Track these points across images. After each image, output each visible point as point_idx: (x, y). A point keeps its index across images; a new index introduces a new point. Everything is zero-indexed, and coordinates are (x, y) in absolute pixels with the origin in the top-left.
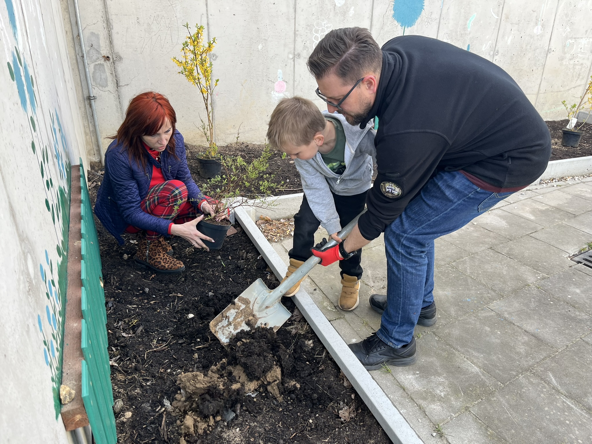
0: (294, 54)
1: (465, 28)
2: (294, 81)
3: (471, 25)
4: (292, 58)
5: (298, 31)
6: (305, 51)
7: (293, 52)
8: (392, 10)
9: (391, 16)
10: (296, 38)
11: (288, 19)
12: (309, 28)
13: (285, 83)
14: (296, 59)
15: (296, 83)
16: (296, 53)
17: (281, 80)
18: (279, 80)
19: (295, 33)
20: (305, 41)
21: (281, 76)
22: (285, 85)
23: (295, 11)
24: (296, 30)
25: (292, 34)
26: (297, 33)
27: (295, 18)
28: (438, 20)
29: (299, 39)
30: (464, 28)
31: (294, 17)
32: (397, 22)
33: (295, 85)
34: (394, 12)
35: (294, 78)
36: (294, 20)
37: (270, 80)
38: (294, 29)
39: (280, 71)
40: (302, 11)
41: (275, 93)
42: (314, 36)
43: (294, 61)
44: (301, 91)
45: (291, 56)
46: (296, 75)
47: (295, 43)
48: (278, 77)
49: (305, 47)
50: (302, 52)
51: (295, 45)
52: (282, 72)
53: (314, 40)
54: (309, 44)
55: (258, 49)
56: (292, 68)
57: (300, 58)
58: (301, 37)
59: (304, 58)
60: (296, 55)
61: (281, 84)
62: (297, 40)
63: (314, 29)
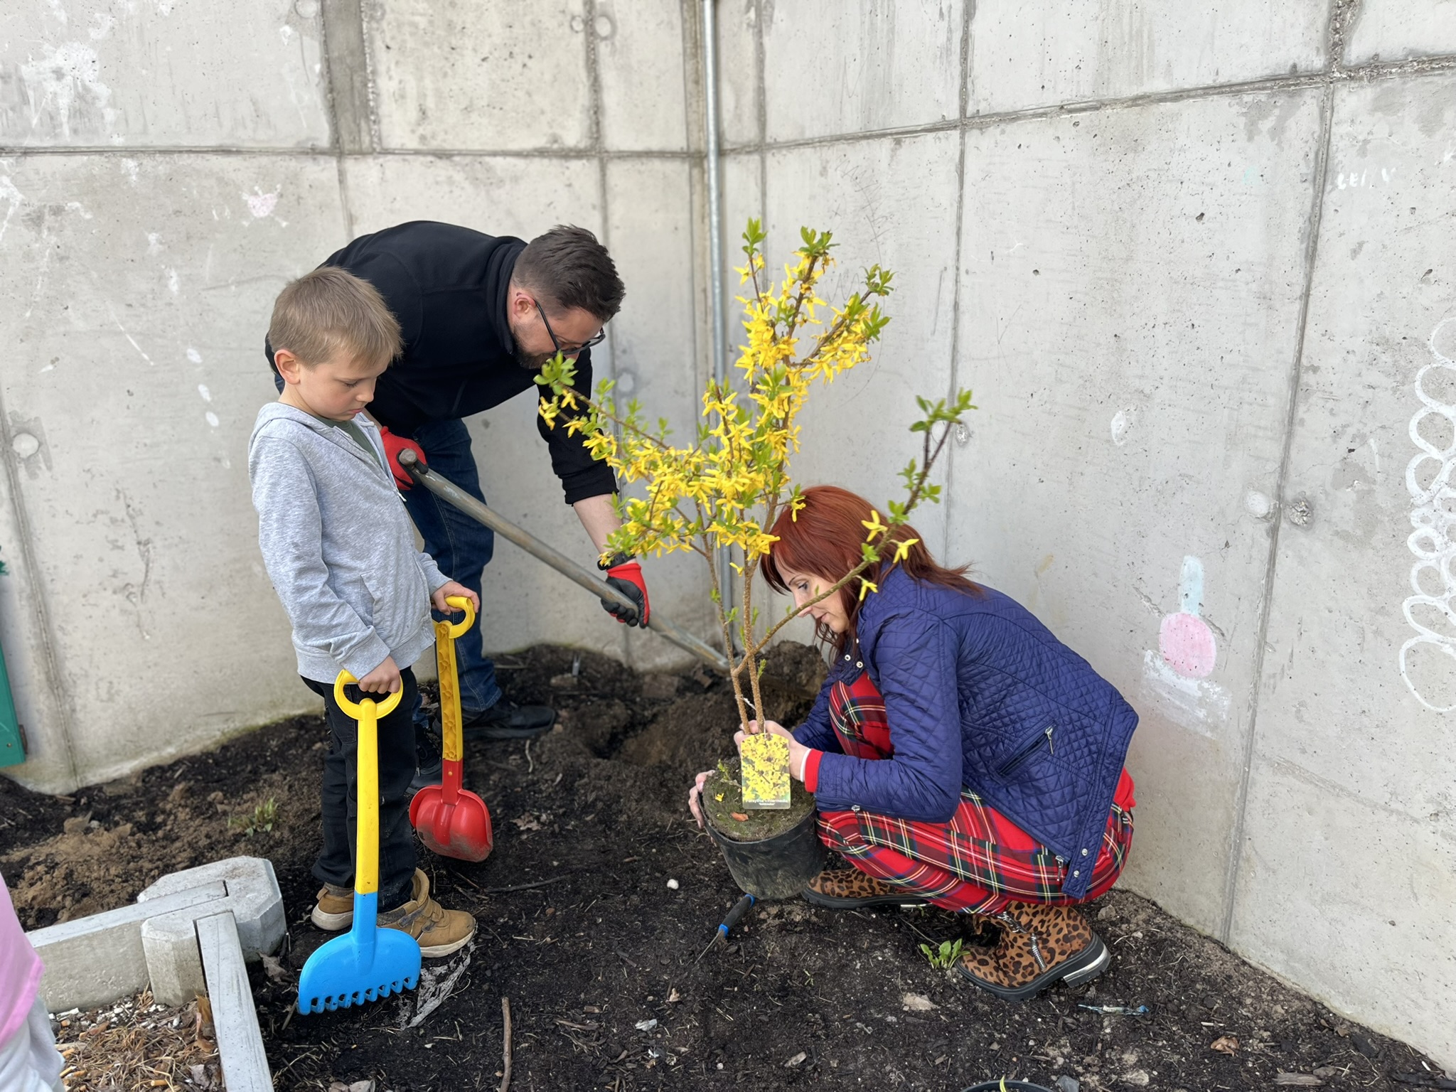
0: (1280, 498)
2: (1262, 643)
4: (1265, 518)
5: (1315, 369)
6: (1348, 495)
7: (1272, 481)
10: (1301, 412)
11: (1265, 299)
12: (1386, 358)
13: (1211, 637)
14: (1284, 525)
15: (1272, 661)
16: (1289, 494)
17: (1195, 613)
18: (1184, 609)
19: (1295, 381)
20: (1351, 431)
21: (1196, 590)
22: (1213, 645)
23: (1311, 255)
24: (1304, 361)
25: (1278, 381)
26: (1308, 378)
27: (1307, 295)
29: (1315, 418)
31: (1298, 290)
33: (1267, 669)
35: (1263, 630)
36: (1297, 306)
37: (1145, 591)
38: (1290, 356)
39: (1192, 565)
40: (1355, 253)
41: (1159, 663)
42: (1422, 413)
43: (1273, 532)
44: (1300, 719)
45: (1260, 504)
46: (1275, 615)
47: (1290, 435)
48: (1182, 591)
49: (1349, 471)
50: (1327, 494)
51: (1287, 448)
52: (1201, 574)
53: (1420, 442)
54: (1382, 456)
55: (1109, 431)
56: (1258, 568)
57: (1309, 526)
58: (1330, 404)
59: (1337, 533)
60: (1287, 505)
61: (1191, 628)
62: (1302, 422)
63: (1421, 373)
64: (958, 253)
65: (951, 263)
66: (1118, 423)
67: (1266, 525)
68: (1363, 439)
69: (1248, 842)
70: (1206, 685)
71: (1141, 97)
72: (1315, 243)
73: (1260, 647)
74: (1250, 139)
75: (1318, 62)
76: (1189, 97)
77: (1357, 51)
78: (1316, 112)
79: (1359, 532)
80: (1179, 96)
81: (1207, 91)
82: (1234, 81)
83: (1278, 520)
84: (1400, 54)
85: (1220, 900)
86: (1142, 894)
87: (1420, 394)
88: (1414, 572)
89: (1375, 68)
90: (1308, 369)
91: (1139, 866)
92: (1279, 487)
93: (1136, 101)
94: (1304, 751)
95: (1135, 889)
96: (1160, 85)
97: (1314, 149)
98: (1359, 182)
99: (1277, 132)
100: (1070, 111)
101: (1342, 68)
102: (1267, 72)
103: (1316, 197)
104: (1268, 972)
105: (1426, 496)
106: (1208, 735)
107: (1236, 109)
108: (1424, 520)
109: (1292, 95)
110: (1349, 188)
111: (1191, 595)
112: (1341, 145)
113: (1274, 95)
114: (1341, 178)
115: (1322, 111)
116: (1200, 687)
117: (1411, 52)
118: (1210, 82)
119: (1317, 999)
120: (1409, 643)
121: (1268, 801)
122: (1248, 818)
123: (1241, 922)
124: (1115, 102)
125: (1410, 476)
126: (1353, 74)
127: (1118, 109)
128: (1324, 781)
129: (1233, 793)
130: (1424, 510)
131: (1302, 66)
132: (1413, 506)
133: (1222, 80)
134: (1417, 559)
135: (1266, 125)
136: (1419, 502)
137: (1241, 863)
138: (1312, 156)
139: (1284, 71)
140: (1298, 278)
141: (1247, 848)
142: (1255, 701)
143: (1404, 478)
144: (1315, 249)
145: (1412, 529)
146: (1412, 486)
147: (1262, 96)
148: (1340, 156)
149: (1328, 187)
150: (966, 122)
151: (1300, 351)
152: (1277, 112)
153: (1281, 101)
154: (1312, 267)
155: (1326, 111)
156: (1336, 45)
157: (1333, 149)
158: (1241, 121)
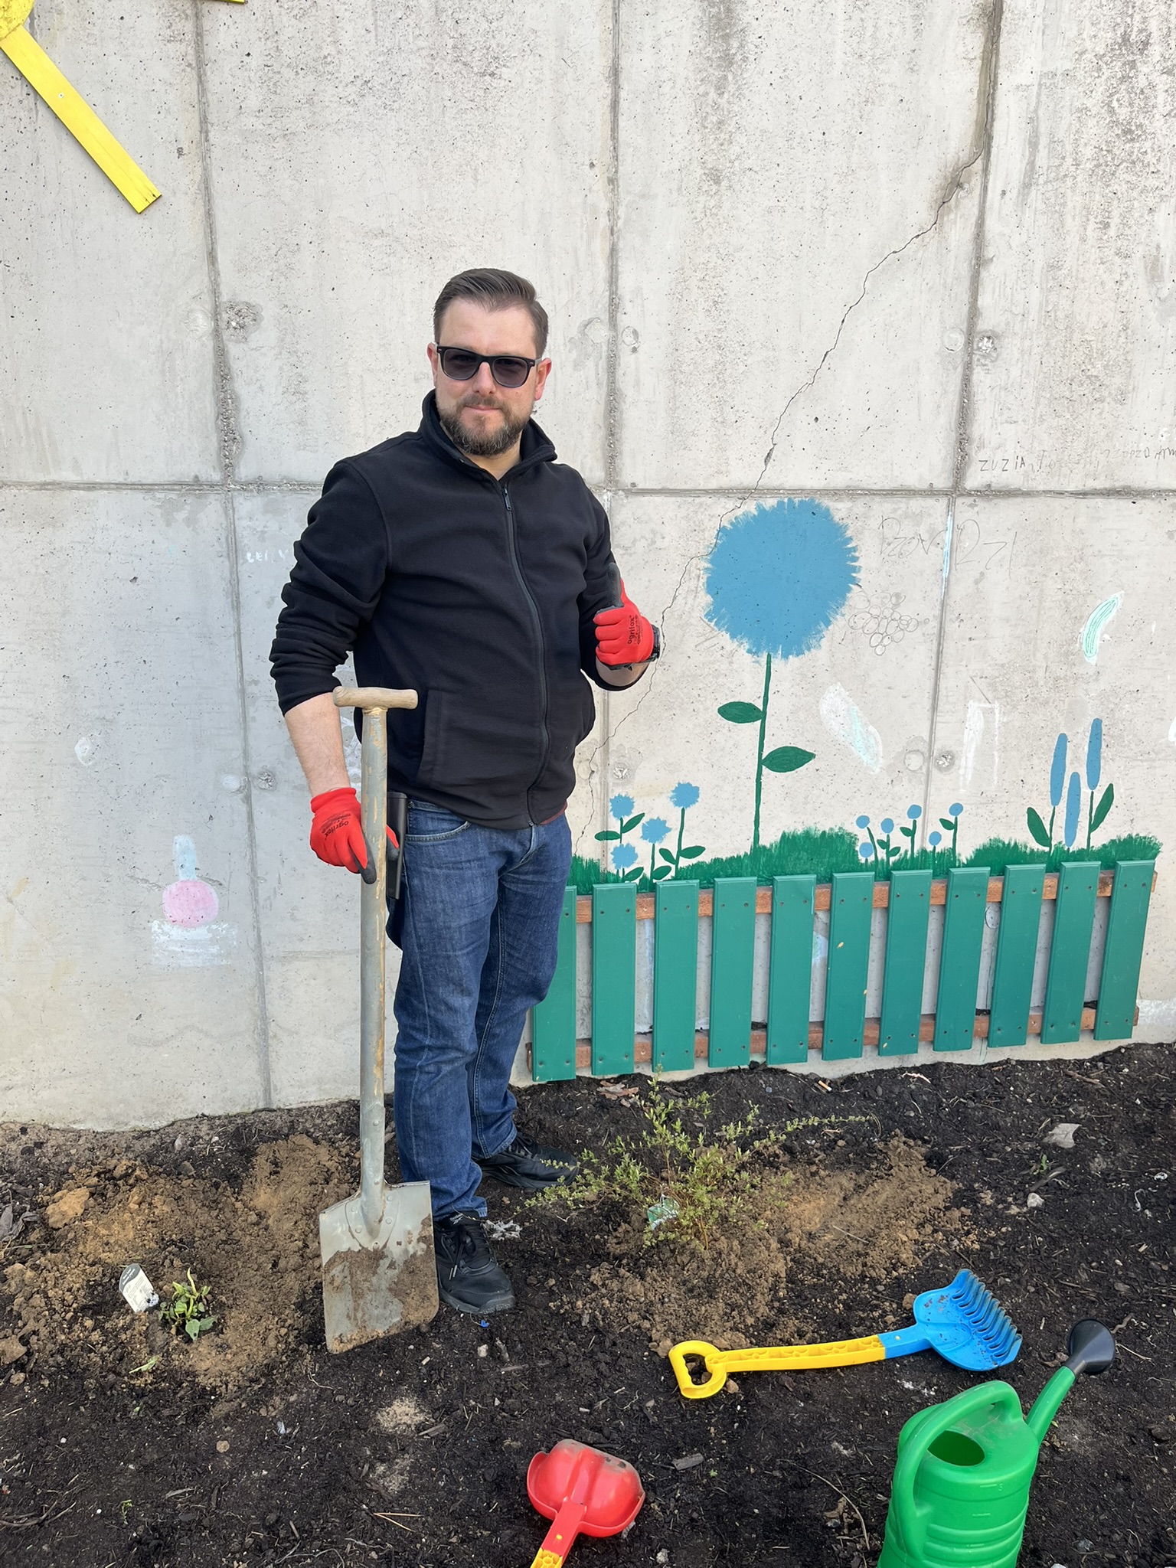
0: (247, 774)
1: (1069, 652)
2: (254, 878)
3: (1098, 642)
4: (239, 791)
5: (256, 683)
7: (239, 764)
8: (702, 593)
9: (699, 613)
10: (251, 712)
11: (205, 638)
13: (212, 890)
14: (255, 792)
15: (266, 888)
16: (254, 770)
17: (194, 876)
18: (182, 878)
19: (242, 692)
21: (191, 860)
22: (215, 895)
23: (237, 606)
24: (246, 677)
25: (228, 694)
26: (252, 689)
27: (238, 633)
28: (934, 624)
29: (263, 715)
30: (1067, 655)
31: (231, 630)
32: (733, 636)
33: (262, 895)
34: (709, 599)
35: (253, 869)
36: (233, 641)
37: (141, 876)
38: (234, 675)
39: (182, 842)
40: (270, 604)
41: (167, 927)
43: (248, 799)
44: (293, 918)
45: (233, 782)
46: (260, 855)
47: (245, 729)
48: (177, 864)
50: (283, 763)
51: (245, 739)
52: (192, 846)
55: (74, 755)
56: (241, 828)
57: (273, 788)
59: (295, 787)
60: (254, 778)
61: (192, 890)
62: (254, 719)
66: (82, 748)
67: (241, 796)
69: (273, 1024)
70: (214, 927)
71: (49, 484)
72: (238, 597)
73: (253, 882)
74: (168, 525)
75: (216, 477)
76: (101, 488)
77: (245, 471)
78: (221, 512)
80: (91, 487)
81: (119, 486)
82: (144, 481)
83: (249, 790)
84: (277, 478)
85: (258, 1078)
86: (190, 1116)
89: (260, 485)
90: (251, 683)
91: (180, 1095)
92: (245, 767)
93: (43, 486)
94: (302, 940)
96: (68, 476)
97: (224, 534)
98: (263, 558)
99: (191, 521)
101: (235, 483)
102: (173, 479)
103: (232, 567)
104: (307, 1105)
106: (224, 962)
107: (150, 502)
109: (199, 497)
110: (256, 561)
111: (187, 865)
112: (245, 533)
113: (183, 495)
114: (249, 555)
115: (225, 509)
116: (209, 931)
117: (285, 478)
118: (121, 480)
119: (346, 1099)
121: (282, 987)
122: (269, 1006)
123: (279, 1085)
124: (19, 484)
126: (244, 486)
127: (25, 490)
128: (320, 953)
129: (253, 995)
131: (203, 478)
133: (130, 480)
135: (182, 515)
137: (270, 1041)
138: (223, 540)
139: (189, 479)
140: (229, 621)
141: (272, 1028)
142: (258, 922)
144: (238, 603)
147: (173, 495)
148: (245, 541)
149: (241, 561)
151: (242, 671)
152: (188, 507)
153: (191, 499)
154: (239, 614)
155: (229, 509)
156: (228, 468)
157: (239, 535)
158: (158, 512)
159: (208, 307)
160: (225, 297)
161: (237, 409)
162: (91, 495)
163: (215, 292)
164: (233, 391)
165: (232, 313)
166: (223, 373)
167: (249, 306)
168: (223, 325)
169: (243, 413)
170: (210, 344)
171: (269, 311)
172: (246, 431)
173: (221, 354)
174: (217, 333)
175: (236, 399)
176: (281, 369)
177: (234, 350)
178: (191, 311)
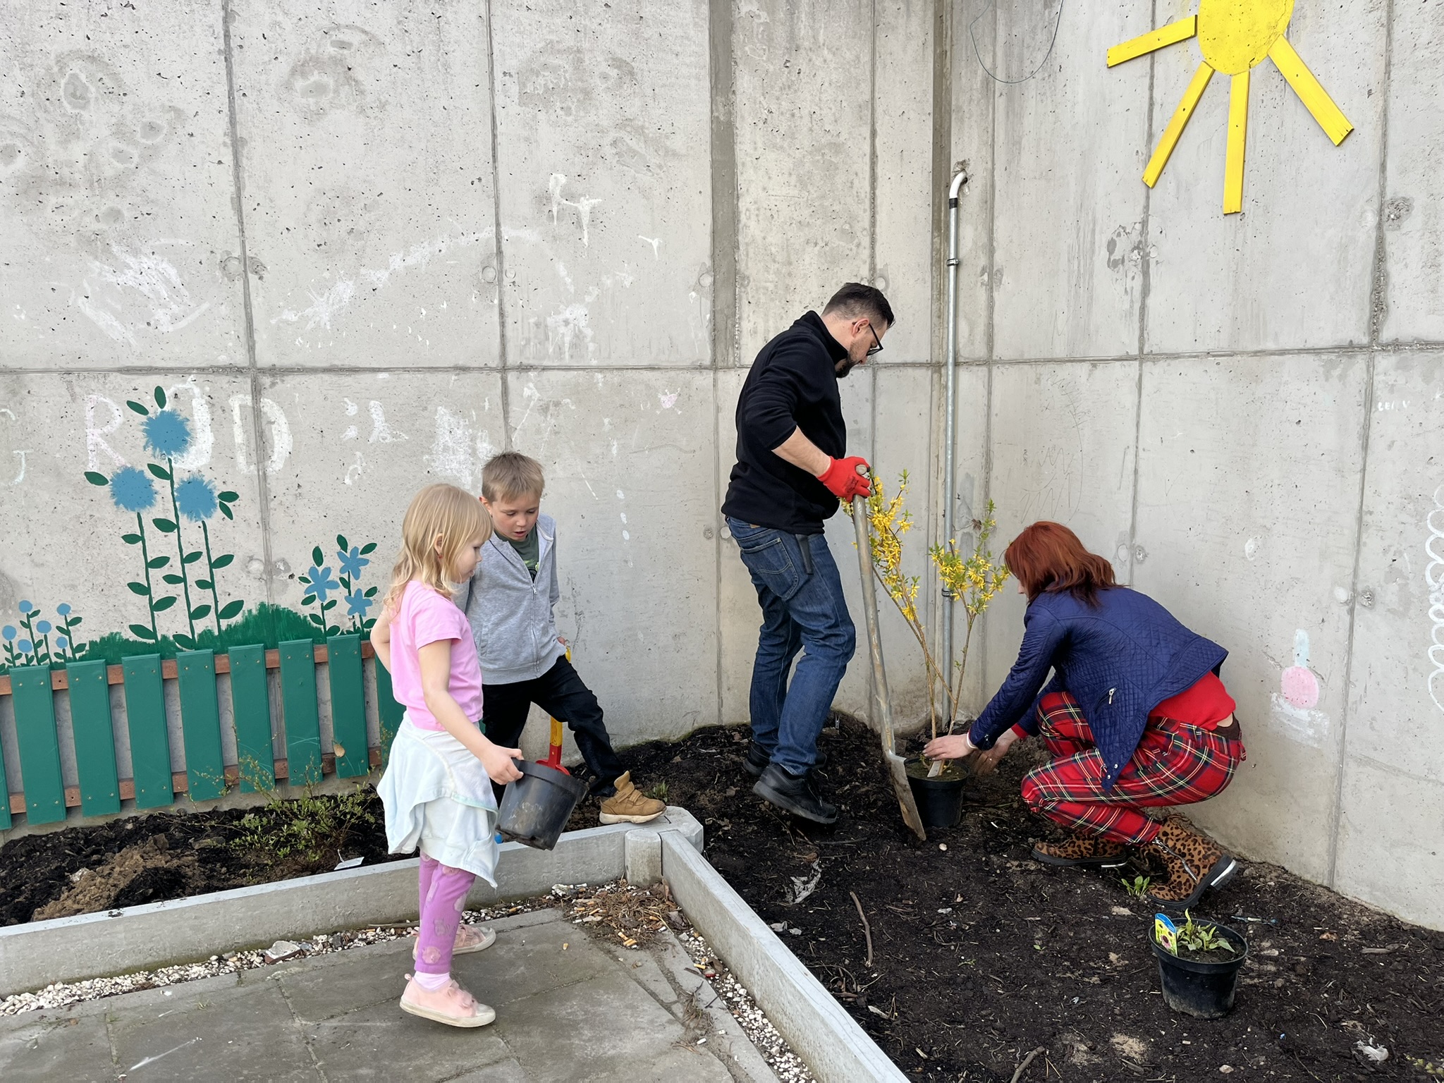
0: (1354, 590)
2: (1348, 682)
4: (1346, 603)
5: (1371, 513)
6: (1394, 587)
7: (1350, 579)
10: (1364, 537)
11: (1340, 471)
12: (1410, 506)
13: (1315, 681)
14: (1357, 607)
15: (1354, 693)
16: (1360, 587)
17: (1304, 666)
18: (1297, 664)
19: (1360, 520)
20: (1393, 549)
21: (1305, 651)
22: (1317, 686)
23: (1365, 447)
24: (1364, 508)
25: (1349, 520)
26: (1367, 518)
27: (1364, 470)
29: (1372, 543)
31: (1359, 467)
33: (1351, 699)
35: (1348, 673)
36: (1359, 476)
37: (1271, 654)
38: (1357, 506)
39: (1301, 635)
40: (1390, 446)
42: (1432, 538)
43: (1351, 612)
44: (1372, 728)
45: (1343, 594)
46: (1354, 662)
47: (1358, 552)
48: (1295, 652)
49: (1393, 573)
50: (1382, 587)
51: (1357, 560)
52: (1307, 640)
53: (1432, 555)
54: (1411, 563)
55: (1244, 551)
56: (1343, 634)
57: (1372, 607)
58: (1380, 534)
59: (1389, 610)
60: (1358, 594)
61: (1302, 676)
62: (1365, 544)
63: (1430, 515)
64: (1137, 437)
65: (1132, 443)
66: (1249, 546)
67: (1347, 607)
68: (1401, 554)
69: (1344, 815)
70: (1313, 713)
71: (1259, 352)
72: (1367, 440)
73: (1346, 684)
74: (1327, 380)
75: (1365, 340)
76: (1290, 353)
77: (1387, 335)
78: (1364, 367)
79: (1401, 609)
80: (1283, 352)
81: (1300, 351)
82: (1316, 347)
83: (1354, 604)
84: (1410, 339)
85: (1326, 858)
86: (1272, 862)
87: (1430, 526)
88: (1433, 631)
89: (1396, 346)
90: (1367, 513)
91: (1272, 843)
92: (1354, 584)
93: (1256, 353)
94: (1376, 749)
95: (1269, 860)
96: (1271, 346)
97: (1364, 387)
98: (1390, 407)
99: (1342, 377)
100: (1214, 356)
101: (1378, 345)
102: (1335, 344)
103: (1366, 415)
104: (1359, 902)
105: (1437, 586)
106: (1316, 746)
107: (1318, 362)
108: (1437, 600)
109: (1350, 357)
110: (1385, 410)
111: (1301, 655)
112: (1380, 386)
113: (1339, 356)
114: (1380, 404)
115: (1368, 367)
116: (1310, 715)
117: (1415, 338)
118: (1301, 346)
119: (1390, 914)
120: (1433, 674)
121: (1355, 785)
122: (1343, 798)
123: (1341, 871)
124: (1242, 353)
125: (1428, 573)
126: (1384, 348)
127: (1245, 357)
128: (1388, 767)
129: (1333, 783)
130: (1437, 594)
131: (1355, 342)
132: (1430, 592)
133: (1308, 346)
134: (1435, 623)
135: (1336, 372)
136: (1433, 589)
137: (1340, 830)
138: (1363, 391)
139: (1346, 343)
140: (1358, 459)
141: (1343, 819)
142: (1345, 719)
143: (1424, 576)
144: (1367, 444)
145: (1431, 606)
146: (1430, 580)
147: (1333, 357)
148: (1379, 393)
149: (1373, 410)
150: (1142, 357)
151: (1362, 502)
152: (1342, 366)
153: (1344, 360)
154: (1366, 454)
155: (1370, 367)
156: (1374, 331)
157: (1375, 388)
158: (1321, 370)
159: (1376, 206)
160: (1389, 195)
161: (1386, 284)
162: (1281, 358)
163: (1382, 194)
164: (1386, 271)
165: (1392, 208)
166: (1380, 256)
167: (1405, 199)
168: (1385, 218)
169: (1391, 287)
170: (1374, 235)
171: (1420, 200)
172: (1390, 301)
173: (1380, 242)
174: (1380, 226)
175: (1386, 276)
176: (1423, 247)
177: (1390, 236)
178: (1365, 211)
